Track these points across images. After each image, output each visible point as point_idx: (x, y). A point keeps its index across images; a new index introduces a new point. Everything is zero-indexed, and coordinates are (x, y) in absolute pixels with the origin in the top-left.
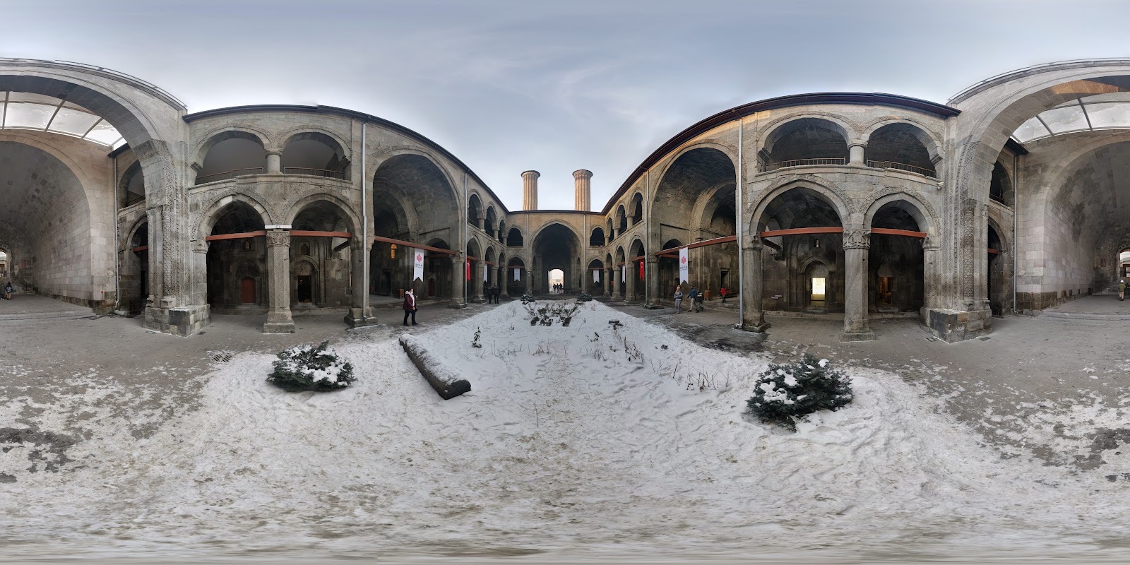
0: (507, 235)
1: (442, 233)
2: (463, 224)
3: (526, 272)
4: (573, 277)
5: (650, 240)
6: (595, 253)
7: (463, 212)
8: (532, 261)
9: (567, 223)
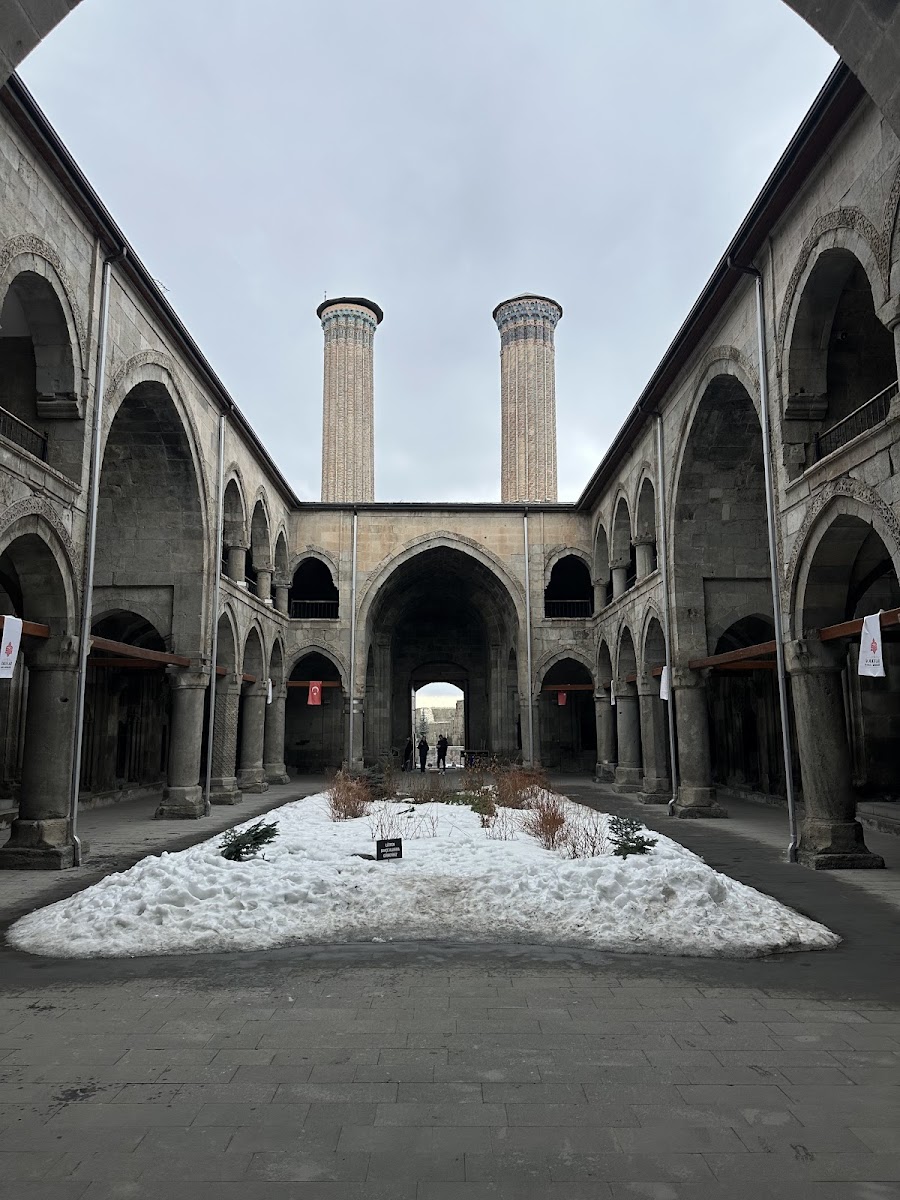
0: (290, 580)
1: (146, 597)
2: (212, 578)
3: (347, 701)
4: (496, 714)
5: (675, 627)
6: (560, 639)
7: (213, 542)
8: (364, 667)
9: (474, 545)
